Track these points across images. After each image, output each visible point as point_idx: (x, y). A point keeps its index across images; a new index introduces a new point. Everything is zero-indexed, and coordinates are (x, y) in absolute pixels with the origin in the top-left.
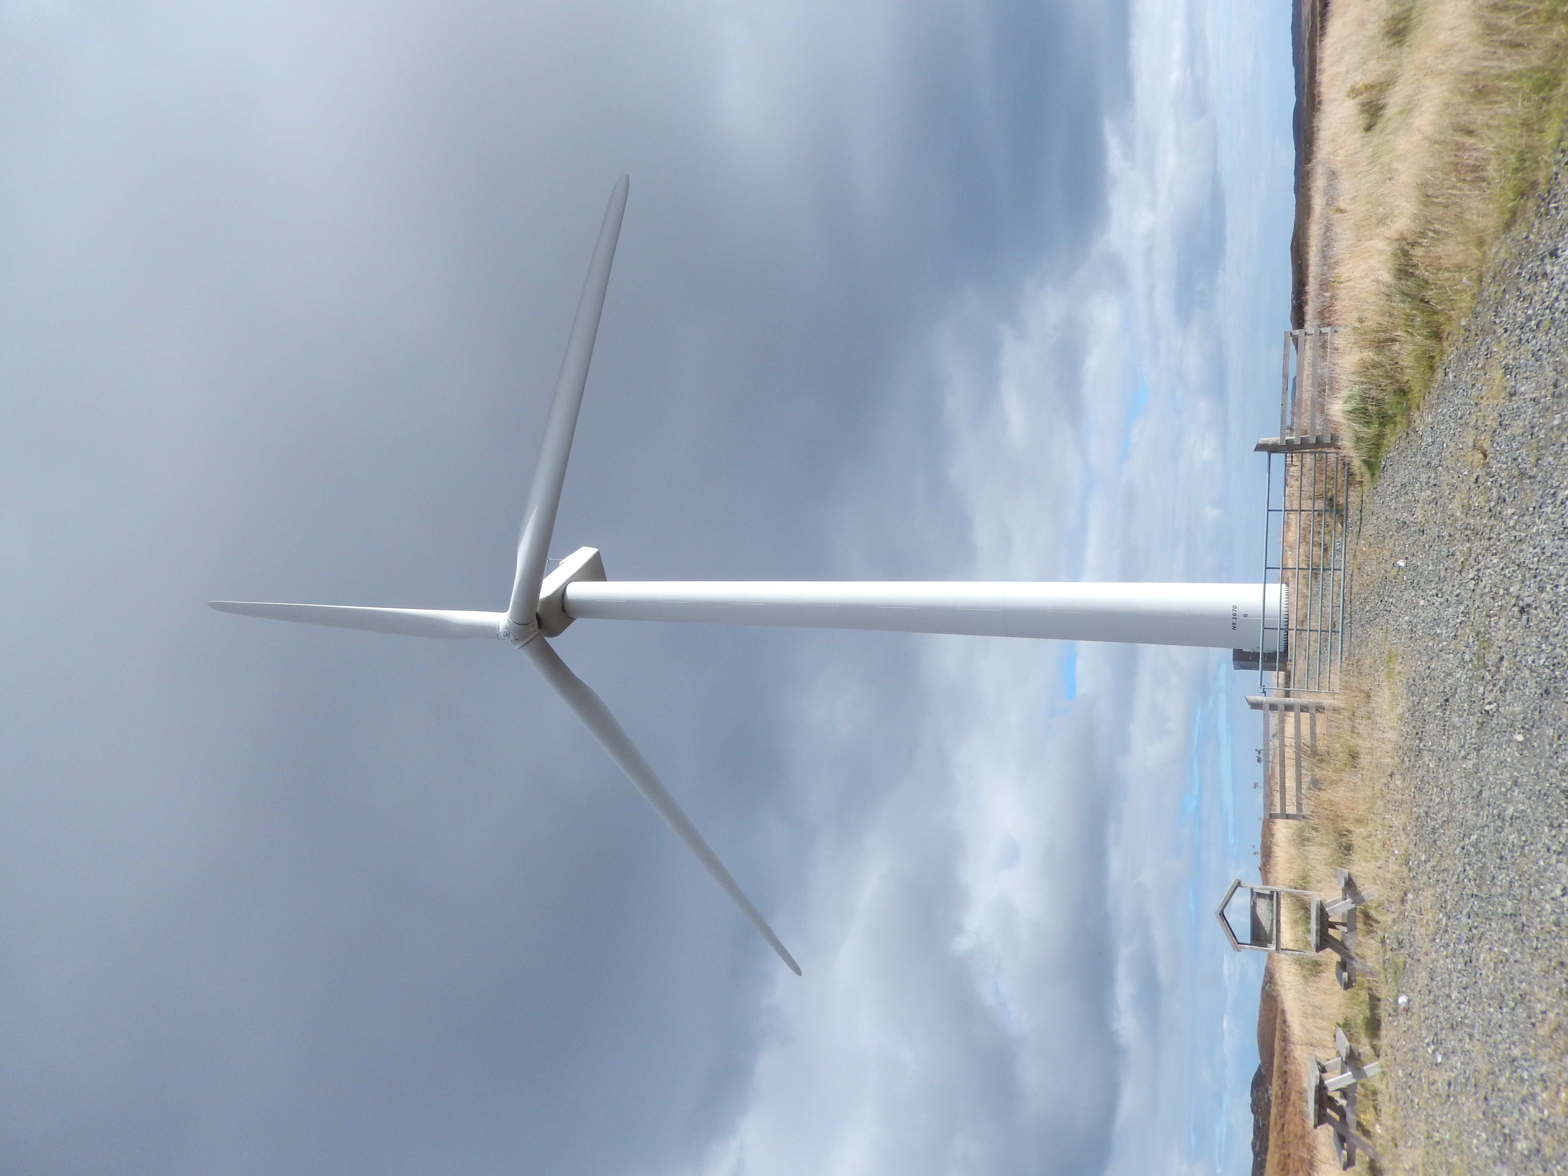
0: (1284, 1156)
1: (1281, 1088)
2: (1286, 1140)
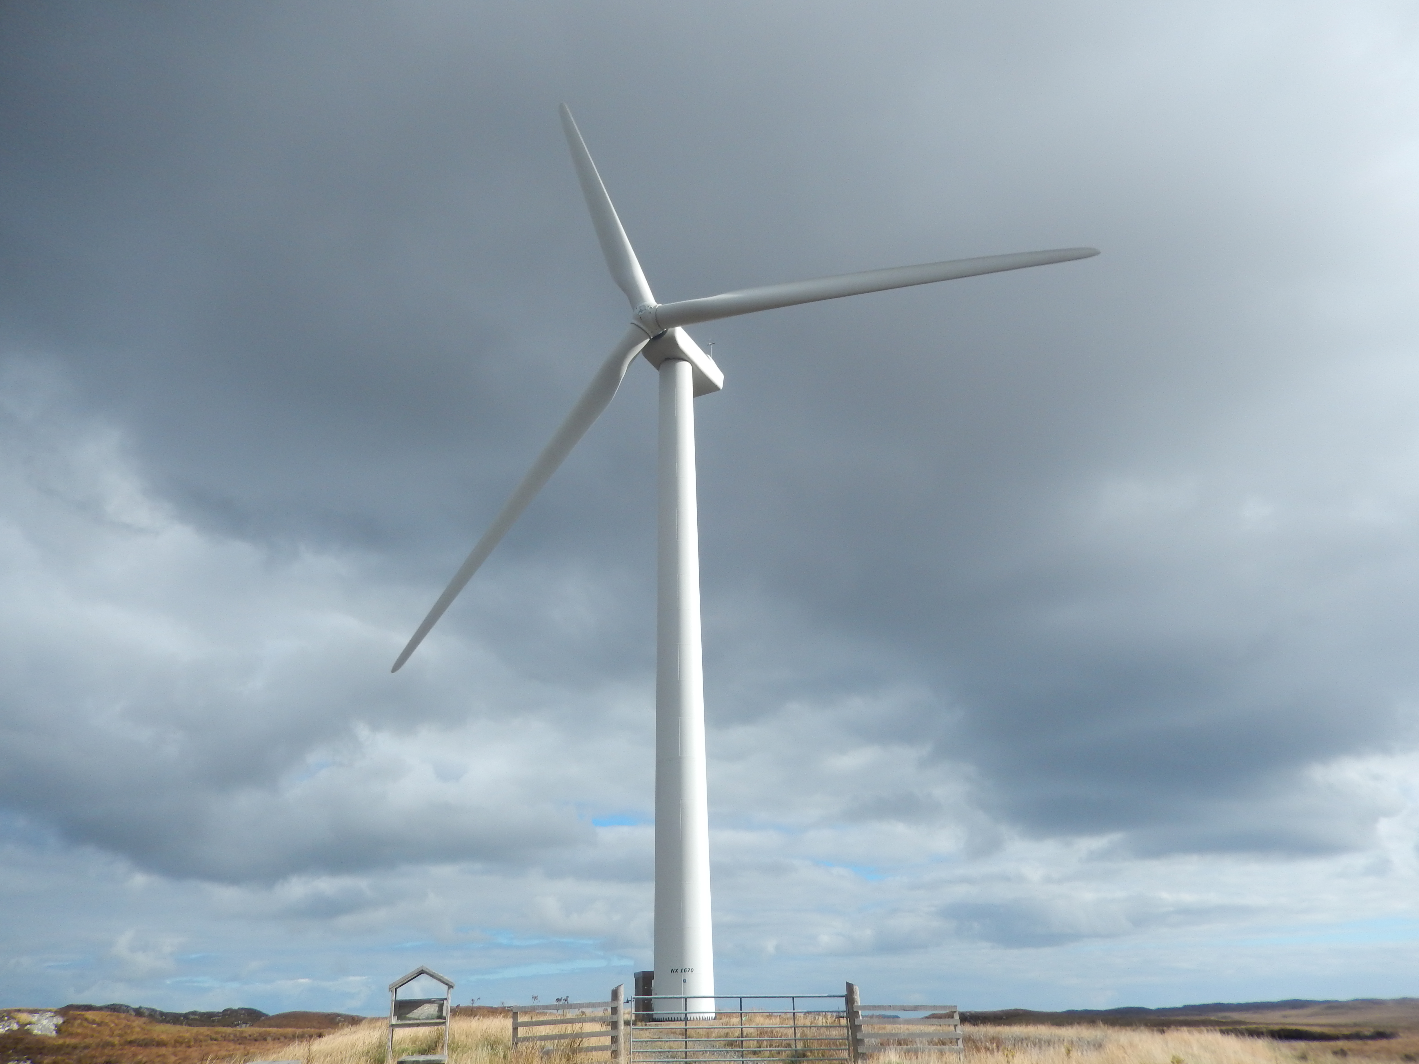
0: (189, 1042)
1: (250, 1036)
2: (204, 1043)
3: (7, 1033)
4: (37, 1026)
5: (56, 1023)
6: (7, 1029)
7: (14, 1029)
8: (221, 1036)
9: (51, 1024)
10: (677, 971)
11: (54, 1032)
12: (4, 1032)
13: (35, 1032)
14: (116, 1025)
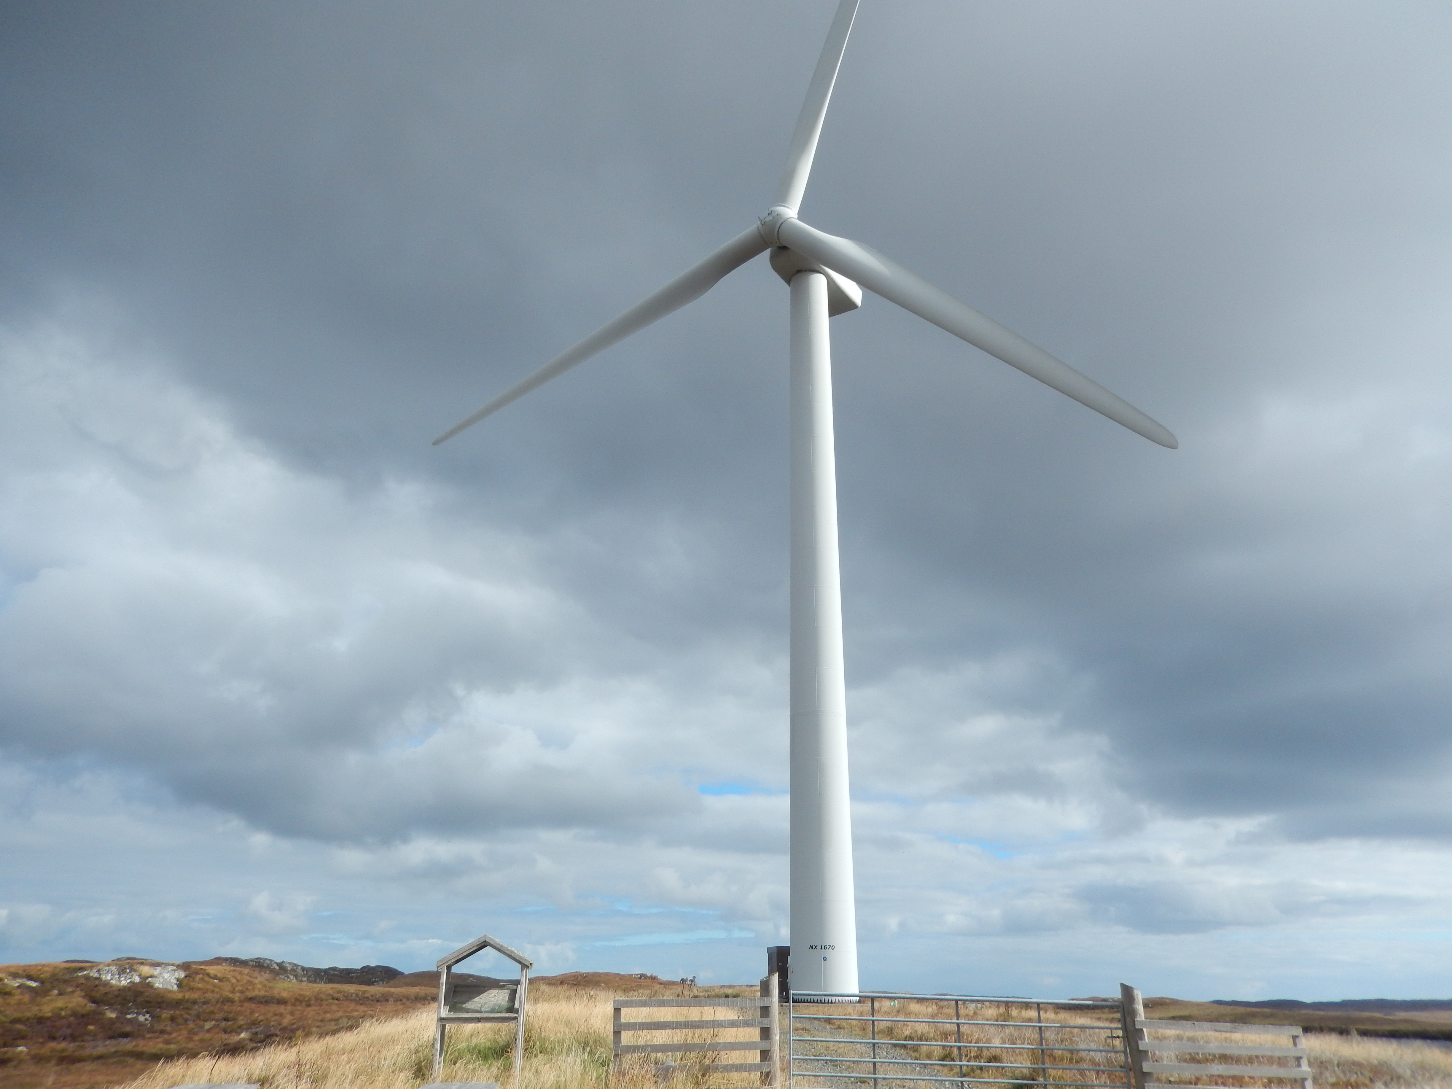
0: (309, 1000)
1: (372, 996)
2: (324, 1002)
3: (129, 985)
4: (158, 979)
5: (177, 977)
6: (128, 981)
7: (136, 981)
8: (343, 995)
9: (173, 977)
10: (816, 947)
11: (176, 986)
12: (126, 984)
13: (157, 985)
14: (238, 981)
